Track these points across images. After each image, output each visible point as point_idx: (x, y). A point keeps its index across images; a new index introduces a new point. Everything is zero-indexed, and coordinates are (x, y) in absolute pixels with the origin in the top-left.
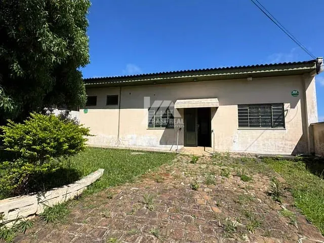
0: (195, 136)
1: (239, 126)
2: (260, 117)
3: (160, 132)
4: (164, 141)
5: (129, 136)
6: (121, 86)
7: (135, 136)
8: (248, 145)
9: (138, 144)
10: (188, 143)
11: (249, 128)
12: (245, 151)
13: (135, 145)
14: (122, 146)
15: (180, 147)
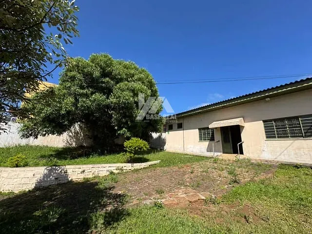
0: (230, 145)
1: (267, 137)
2: (288, 128)
3: (206, 144)
4: (209, 149)
5: (189, 146)
6: (183, 117)
7: (192, 146)
8: (278, 154)
9: (194, 151)
10: (225, 151)
11: (277, 139)
12: (276, 159)
13: (192, 151)
14: (186, 152)
15: (219, 154)
